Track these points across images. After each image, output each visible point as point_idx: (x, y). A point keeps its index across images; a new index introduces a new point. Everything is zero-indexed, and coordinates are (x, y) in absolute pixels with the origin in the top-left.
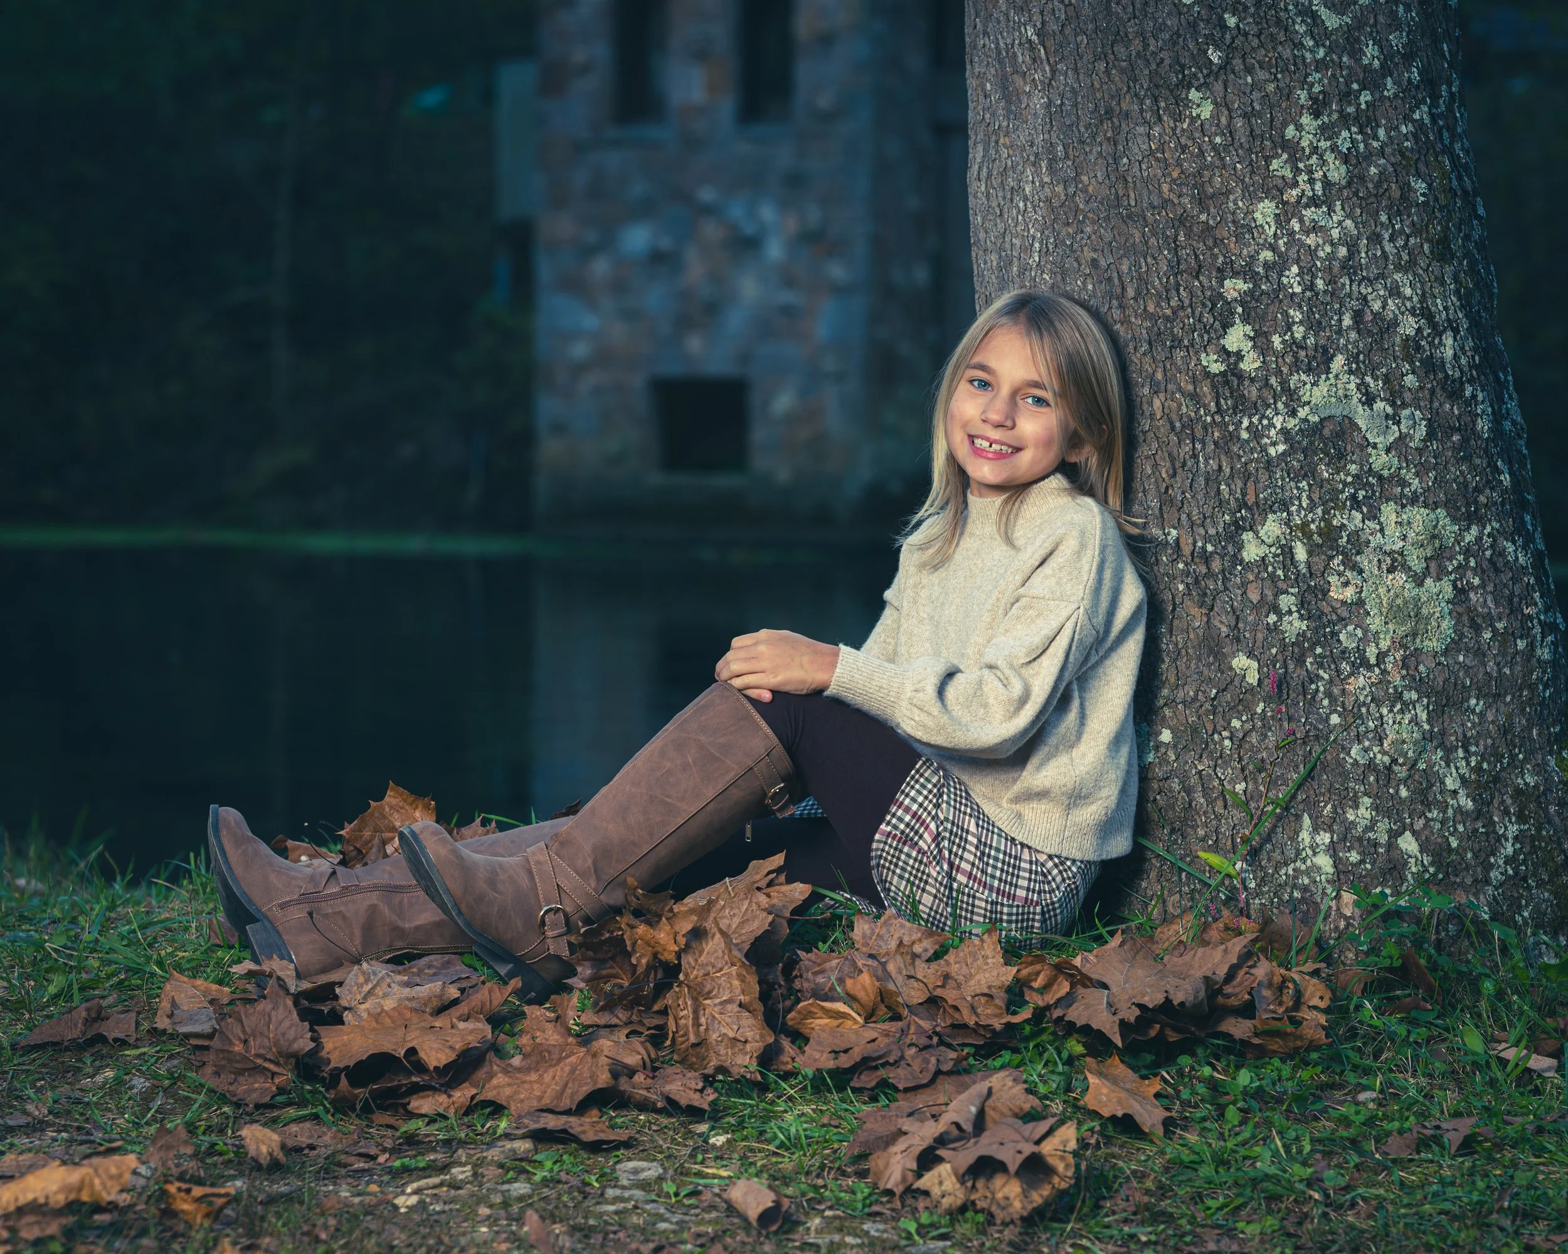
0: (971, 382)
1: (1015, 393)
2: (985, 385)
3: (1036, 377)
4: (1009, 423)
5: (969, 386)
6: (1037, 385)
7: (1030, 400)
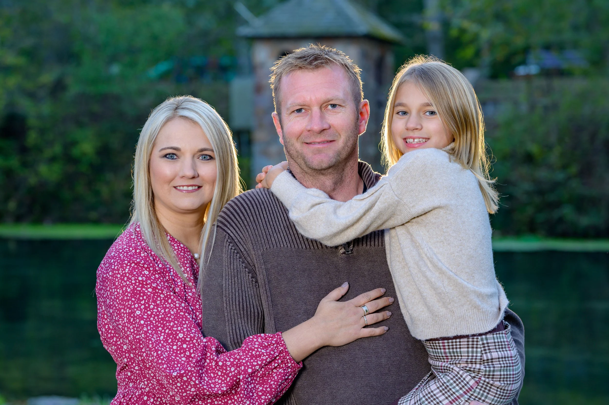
0: (398, 113)
1: (419, 111)
2: (405, 113)
3: (426, 101)
4: (419, 127)
5: (397, 115)
6: (428, 105)
7: (428, 114)
